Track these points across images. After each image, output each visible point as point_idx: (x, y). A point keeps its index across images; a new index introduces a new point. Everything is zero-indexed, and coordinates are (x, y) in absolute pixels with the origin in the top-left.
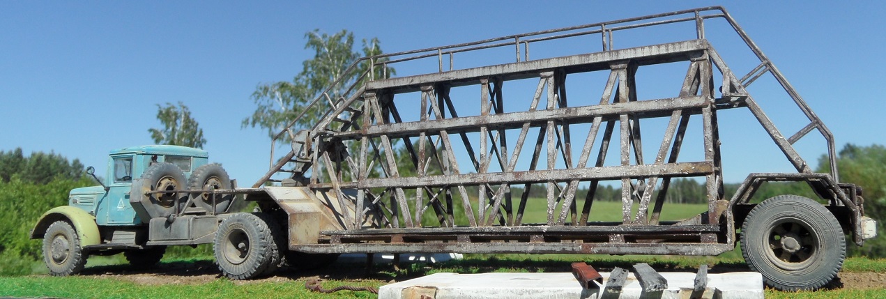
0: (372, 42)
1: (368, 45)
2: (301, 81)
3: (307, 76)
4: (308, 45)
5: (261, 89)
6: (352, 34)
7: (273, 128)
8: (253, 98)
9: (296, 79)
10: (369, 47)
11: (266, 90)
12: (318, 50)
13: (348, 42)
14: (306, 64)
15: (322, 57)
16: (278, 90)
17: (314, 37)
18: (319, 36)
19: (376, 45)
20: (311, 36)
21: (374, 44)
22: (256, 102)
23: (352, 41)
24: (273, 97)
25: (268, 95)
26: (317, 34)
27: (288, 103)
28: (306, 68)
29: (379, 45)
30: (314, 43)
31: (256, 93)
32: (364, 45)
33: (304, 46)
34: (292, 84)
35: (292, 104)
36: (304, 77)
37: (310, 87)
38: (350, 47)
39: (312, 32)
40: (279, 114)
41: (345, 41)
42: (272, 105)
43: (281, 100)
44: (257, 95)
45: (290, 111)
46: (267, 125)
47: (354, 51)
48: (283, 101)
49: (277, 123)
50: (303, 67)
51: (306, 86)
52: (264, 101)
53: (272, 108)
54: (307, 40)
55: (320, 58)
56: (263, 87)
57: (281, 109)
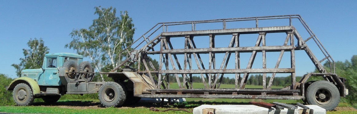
0: (125, 12)
1: (123, 14)
2: (92, 28)
3: (95, 27)
4: (95, 13)
5: (74, 32)
6: (115, 8)
7: (79, 50)
8: (71, 36)
9: (90, 28)
10: (123, 15)
11: (76, 32)
12: (100, 15)
13: (113, 12)
14: (94, 21)
15: (102, 18)
16: (82, 32)
17: (99, 9)
18: (100, 9)
19: (126, 14)
20: (97, 9)
21: (125, 14)
22: (72, 37)
23: (115, 12)
24: (79, 36)
25: (78, 35)
26: (100, 8)
27: (86, 38)
28: (94, 23)
29: (127, 14)
30: (98, 12)
31: (72, 33)
32: (121, 14)
33: (94, 13)
34: (88, 30)
35: (88, 39)
36: (94, 27)
37: (96, 32)
38: (114, 14)
39: (98, 7)
40: (82, 43)
41: (112, 11)
42: (79, 39)
43: (83, 37)
44: (72, 34)
45: (87, 42)
46: (76, 48)
47: (116, 17)
48: (84, 37)
49: (81, 48)
50: (93, 22)
51: (94, 31)
52: (76, 37)
53: (79, 41)
54: (95, 10)
55: (101, 19)
56: (75, 31)
57: (83, 41)
